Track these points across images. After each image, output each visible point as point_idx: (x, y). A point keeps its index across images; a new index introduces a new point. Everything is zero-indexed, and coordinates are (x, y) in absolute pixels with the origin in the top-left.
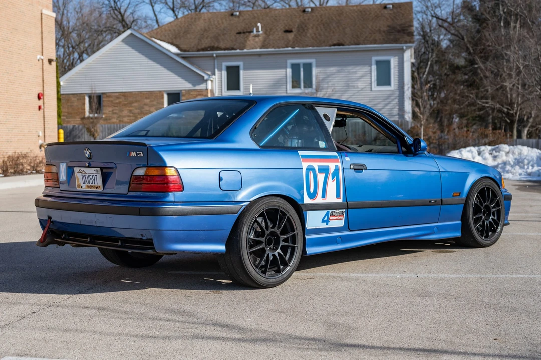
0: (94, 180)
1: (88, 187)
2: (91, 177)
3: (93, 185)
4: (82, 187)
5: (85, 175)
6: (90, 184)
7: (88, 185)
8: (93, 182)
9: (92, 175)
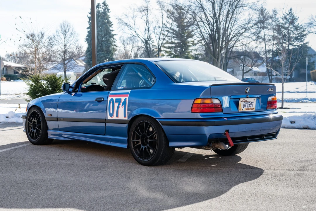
0: (251, 105)
1: (246, 109)
2: (250, 103)
3: (250, 108)
4: (242, 110)
5: (246, 102)
6: (248, 108)
7: (246, 108)
8: (250, 106)
9: (251, 102)
